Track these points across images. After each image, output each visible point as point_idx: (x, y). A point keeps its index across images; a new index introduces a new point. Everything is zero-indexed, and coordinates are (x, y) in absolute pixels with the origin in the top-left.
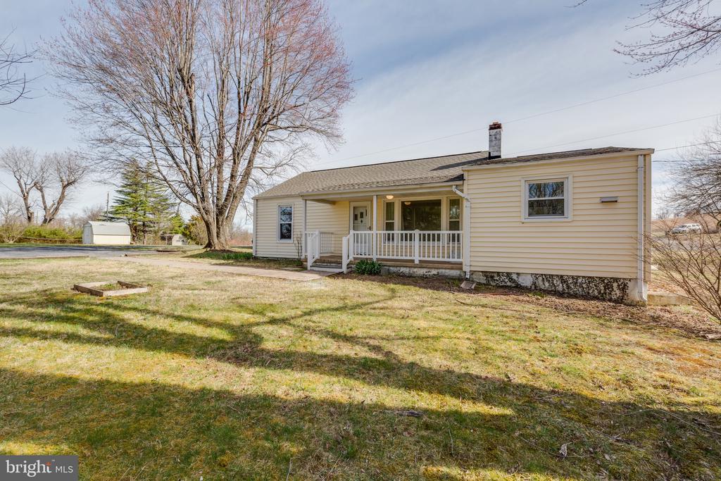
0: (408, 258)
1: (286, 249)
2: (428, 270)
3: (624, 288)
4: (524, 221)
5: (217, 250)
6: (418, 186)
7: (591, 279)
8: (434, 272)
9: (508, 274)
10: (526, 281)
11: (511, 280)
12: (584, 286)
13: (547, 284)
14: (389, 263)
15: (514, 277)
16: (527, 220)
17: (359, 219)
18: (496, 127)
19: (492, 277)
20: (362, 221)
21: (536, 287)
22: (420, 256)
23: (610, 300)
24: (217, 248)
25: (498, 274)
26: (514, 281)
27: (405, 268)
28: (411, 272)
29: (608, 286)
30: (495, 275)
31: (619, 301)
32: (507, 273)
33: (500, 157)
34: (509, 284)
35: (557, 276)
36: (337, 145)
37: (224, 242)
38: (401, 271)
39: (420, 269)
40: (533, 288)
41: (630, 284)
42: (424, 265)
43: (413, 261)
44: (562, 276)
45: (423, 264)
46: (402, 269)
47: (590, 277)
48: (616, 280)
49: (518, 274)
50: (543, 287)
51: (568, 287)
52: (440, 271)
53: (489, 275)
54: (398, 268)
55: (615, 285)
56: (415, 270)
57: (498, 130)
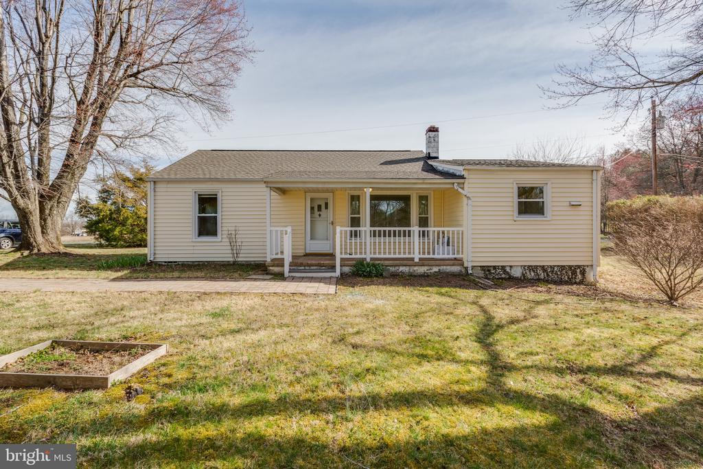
0: (407, 256)
1: (214, 249)
2: (429, 268)
3: (583, 273)
4: (515, 219)
5: (44, 254)
6: (421, 181)
7: (563, 267)
8: (435, 269)
9: (503, 268)
10: (517, 273)
11: (505, 272)
12: (559, 273)
13: (533, 274)
14: (387, 263)
15: (508, 269)
16: (518, 219)
17: (317, 213)
18: (433, 130)
19: (489, 271)
20: (320, 215)
21: (524, 277)
22: (420, 254)
23: (575, 283)
24: (44, 250)
25: (495, 267)
26: (508, 273)
27: (404, 267)
28: (411, 271)
29: (574, 273)
30: (492, 269)
31: (581, 283)
32: (502, 266)
33: (437, 158)
34: (503, 276)
35: (540, 266)
36: (219, 122)
37: (54, 241)
38: (400, 270)
39: (420, 267)
40: (522, 278)
41: (587, 269)
42: (426, 262)
43: (413, 259)
44: (544, 266)
45: (423, 262)
46: (401, 269)
47: (562, 266)
48: (579, 267)
49: (511, 267)
50: (529, 277)
51: (548, 275)
52: (442, 268)
53: (486, 269)
54: (397, 268)
55: (578, 271)
56: (416, 268)
57: (436, 133)
